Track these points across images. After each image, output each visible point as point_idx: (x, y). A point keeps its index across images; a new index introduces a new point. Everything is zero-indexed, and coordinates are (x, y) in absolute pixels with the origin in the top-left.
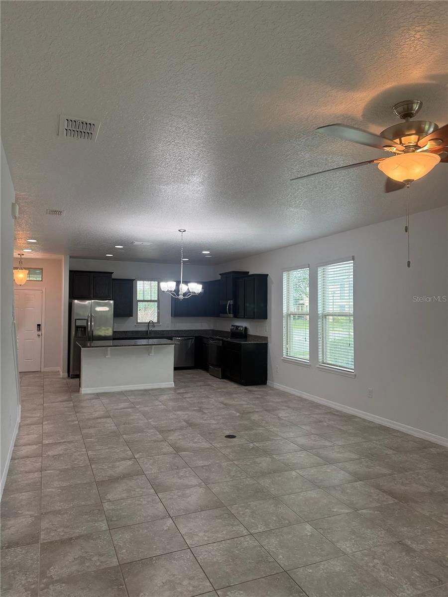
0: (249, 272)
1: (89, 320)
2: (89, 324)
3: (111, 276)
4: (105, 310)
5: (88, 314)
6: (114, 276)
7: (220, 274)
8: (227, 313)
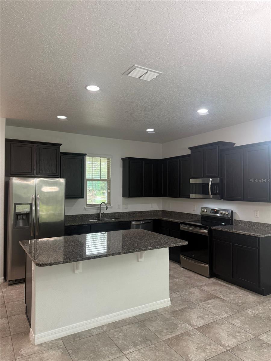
0: (234, 144)
1: (34, 203)
2: (34, 208)
3: (59, 148)
4: (54, 190)
5: (31, 195)
6: (62, 149)
7: (189, 148)
8: (209, 194)
